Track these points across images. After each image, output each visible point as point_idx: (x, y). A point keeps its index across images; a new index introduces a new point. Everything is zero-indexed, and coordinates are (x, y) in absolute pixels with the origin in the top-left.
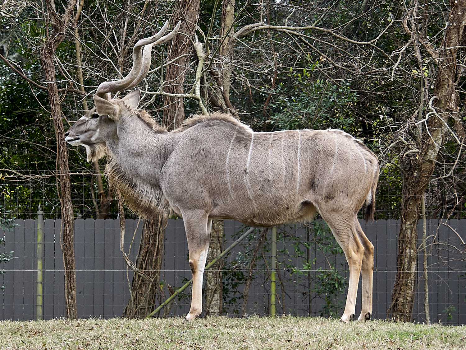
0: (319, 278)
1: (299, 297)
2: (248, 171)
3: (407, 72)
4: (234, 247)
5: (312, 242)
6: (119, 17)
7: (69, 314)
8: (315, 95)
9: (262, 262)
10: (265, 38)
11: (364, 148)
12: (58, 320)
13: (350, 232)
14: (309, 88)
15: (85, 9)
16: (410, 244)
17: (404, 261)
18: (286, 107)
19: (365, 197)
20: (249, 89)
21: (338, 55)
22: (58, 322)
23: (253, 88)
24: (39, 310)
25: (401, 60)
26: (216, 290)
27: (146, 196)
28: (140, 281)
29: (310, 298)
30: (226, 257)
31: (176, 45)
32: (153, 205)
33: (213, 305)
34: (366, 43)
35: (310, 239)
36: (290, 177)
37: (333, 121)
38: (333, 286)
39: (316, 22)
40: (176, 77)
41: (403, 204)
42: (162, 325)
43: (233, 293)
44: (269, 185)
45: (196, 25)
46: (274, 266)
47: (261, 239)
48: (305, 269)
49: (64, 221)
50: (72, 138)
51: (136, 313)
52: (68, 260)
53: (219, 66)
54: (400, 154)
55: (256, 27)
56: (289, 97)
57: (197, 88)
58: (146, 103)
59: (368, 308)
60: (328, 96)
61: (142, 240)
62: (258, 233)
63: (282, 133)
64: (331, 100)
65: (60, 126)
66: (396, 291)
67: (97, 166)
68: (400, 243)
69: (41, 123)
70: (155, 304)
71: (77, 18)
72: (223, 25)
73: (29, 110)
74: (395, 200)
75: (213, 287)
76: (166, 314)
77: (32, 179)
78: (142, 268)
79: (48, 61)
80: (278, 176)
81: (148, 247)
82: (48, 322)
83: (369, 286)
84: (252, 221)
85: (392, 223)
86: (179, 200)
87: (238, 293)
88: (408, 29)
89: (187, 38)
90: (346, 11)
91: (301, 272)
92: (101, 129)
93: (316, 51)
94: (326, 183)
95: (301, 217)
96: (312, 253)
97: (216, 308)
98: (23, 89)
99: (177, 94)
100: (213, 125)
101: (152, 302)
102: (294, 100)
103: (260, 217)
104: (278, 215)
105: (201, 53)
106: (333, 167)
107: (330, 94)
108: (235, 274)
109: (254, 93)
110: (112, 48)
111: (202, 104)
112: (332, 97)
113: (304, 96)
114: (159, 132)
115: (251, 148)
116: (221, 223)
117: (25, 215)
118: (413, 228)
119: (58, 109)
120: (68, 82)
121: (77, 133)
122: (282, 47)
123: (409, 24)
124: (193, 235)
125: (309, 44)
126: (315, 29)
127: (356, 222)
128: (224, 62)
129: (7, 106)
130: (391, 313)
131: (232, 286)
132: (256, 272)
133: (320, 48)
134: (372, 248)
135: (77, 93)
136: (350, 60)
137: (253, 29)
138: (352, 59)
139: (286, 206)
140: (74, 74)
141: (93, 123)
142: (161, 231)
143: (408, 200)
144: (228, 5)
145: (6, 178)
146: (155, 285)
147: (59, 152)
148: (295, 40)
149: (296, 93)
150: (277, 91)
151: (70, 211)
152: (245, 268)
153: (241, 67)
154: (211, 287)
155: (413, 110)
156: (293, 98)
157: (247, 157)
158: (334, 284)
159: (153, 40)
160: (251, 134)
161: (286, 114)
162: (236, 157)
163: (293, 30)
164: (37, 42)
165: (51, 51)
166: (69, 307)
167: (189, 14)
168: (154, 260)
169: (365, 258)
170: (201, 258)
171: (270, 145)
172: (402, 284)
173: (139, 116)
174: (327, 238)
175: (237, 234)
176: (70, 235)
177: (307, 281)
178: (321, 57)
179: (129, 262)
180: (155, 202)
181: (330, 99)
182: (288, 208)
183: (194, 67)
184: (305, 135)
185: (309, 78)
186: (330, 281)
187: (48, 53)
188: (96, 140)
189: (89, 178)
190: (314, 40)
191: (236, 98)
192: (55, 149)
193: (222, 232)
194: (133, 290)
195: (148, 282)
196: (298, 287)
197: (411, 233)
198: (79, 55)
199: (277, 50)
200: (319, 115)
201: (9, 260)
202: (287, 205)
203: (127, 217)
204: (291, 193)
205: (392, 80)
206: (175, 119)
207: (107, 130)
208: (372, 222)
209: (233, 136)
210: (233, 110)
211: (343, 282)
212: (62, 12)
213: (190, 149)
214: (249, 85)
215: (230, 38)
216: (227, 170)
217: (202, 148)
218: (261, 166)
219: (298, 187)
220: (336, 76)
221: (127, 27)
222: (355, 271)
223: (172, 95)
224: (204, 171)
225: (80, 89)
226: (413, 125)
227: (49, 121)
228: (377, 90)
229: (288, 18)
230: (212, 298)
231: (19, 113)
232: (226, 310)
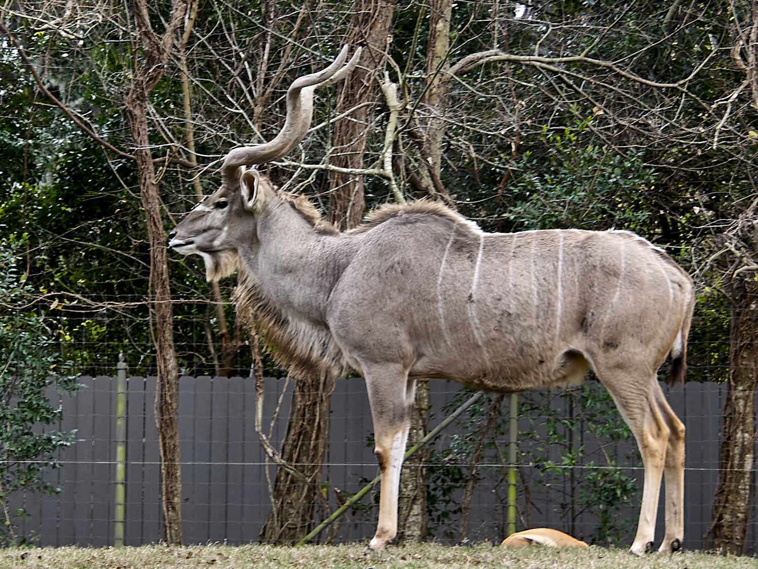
0: (589, 479)
1: (555, 512)
2: (474, 298)
3: (739, 134)
4: (446, 426)
5: (577, 420)
6: (256, 40)
7: (168, 536)
8: (584, 173)
9: (492, 452)
10: (502, 76)
11: (670, 263)
12: (156, 546)
13: (645, 403)
14: (575, 160)
15: (198, 24)
16: (744, 422)
17: (733, 452)
18: (536, 191)
19: (670, 345)
20: (473, 161)
21: (623, 105)
22: (155, 550)
23: (481, 160)
24: (119, 529)
25: (730, 114)
26: (415, 499)
27: (303, 340)
28: (288, 483)
29: (573, 513)
30: (433, 444)
31: (352, 88)
32: (316, 354)
33: (410, 522)
34: (671, 85)
35: (575, 414)
36: (545, 309)
37: (614, 216)
38: (612, 493)
39: (587, 50)
40: (351, 140)
41: (731, 356)
42: (330, 556)
43: (444, 504)
44: (509, 322)
45: (386, 53)
46: (513, 458)
47: (492, 414)
48: (565, 465)
49: (162, 379)
50: (181, 242)
51: (281, 535)
52: (167, 445)
53: (423, 121)
54: (728, 272)
55: (487, 56)
56: (541, 175)
57: (386, 160)
58: (301, 184)
59: (676, 531)
60: (607, 174)
61: (292, 414)
62: (487, 403)
63: (532, 234)
64: (611, 181)
65: (156, 221)
66: (719, 502)
67: (217, 289)
68: (725, 422)
69: (123, 216)
70: (313, 521)
71: (185, 41)
72: (430, 54)
73: (104, 193)
74: (717, 350)
75: (411, 493)
76: (331, 539)
77: (108, 310)
78: (292, 461)
79: (137, 112)
80: (524, 306)
81: (302, 425)
82: (138, 549)
83: (677, 495)
84: (482, 382)
85: (711, 388)
86: (358, 347)
87: (451, 504)
88: (742, 63)
89: (370, 75)
90: (637, 31)
91: (559, 468)
92: (230, 228)
93: (587, 99)
94: (606, 320)
95: (564, 378)
96: (577, 438)
97: (415, 528)
98: (93, 159)
99: (353, 170)
100: (416, 222)
101: (308, 518)
102: (549, 181)
103: (494, 376)
104: (525, 373)
105: (393, 101)
106: (618, 293)
107: (610, 170)
108: (448, 471)
109: (481, 167)
110: (242, 91)
111: (395, 186)
112: (613, 176)
113: (565, 174)
114: (324, 232)
115: (479, 259)
116: (425, 386)
117: (93, 369)
118: (748, 396)
119: (153, 192)
120: (169, 147)
121: (190, 233)
122: (529, 92)
123: (743, 54)
124: (382, 406)
125: (574, 86)
126: (586, 61)
127: (654, 386)
128: (432, 116)
129: (67, 188)
130: (710, 540)
131: (441, 492)
132: (483, 468)
133: (594, 93)
134: (682, 431)
135: (184, 166)
136: (644, 114)
137: (481, 61)
138: (647, 112)
139: (539, 358)
140: (180, 135)
141: (218, 216)
142: (324, 398)
143: (741, 350)
144: (440, 21)
145: (64, 307)
146: (313, 489)
147: (155, 266)
148: (552, 79)
149: (552, 169)
150: (521, 165)
151: (172, 363)
152: (465, 461)
153: (461, 124)
154: (407, 493)
155: (749, 198)
156: (547, 176)
157: (473, 275)
158: (614, 490)
159: (322, 77)
160: (479, 236)
161: (536, 204)
162: (453, 274)
163: (549, 63)
164: (118, 80)
165: (142, 95)
166: (168, 525)
167: (373, 35)
168: (311, 447)
169: (670, 447)
170: (396, 444)
171: (512, 254)
172: (729, 491)
173: (293, 205)
174: (603, 412)
175: (451, 405)
176: (171, 404)
177: (569, 485)
178: (595, 109)
179: (269, 450)
180: (318, 351)
181: (610, 178)
182: (541, 362)
183: (382, 123)
184: (571, 239)
185: (574, 143)
186: (608, 485)
187: (138, 98)
188: (222, 244)
189: (202, 308)
190: (582, 80)
191: (451, 175)
192: (146, 259)
193: (426, 400)
194: (276, 497)
195: (301, 484)
196: (553, 495)
197: (745, 406)
198: (187, 102)
199: (520, 96)
200: (591, 206)
201: (68, 444)
202: (540, 355)
203: (266, 374)
204: (547, 335)
205: (714, 148)
206: (349, 211)
207: (241, 228)
208: (680, 386)
209: (448, 240)
210: (447, 197)
211: (629, 486)
212: (161, 30)
213: (376, 262)
214: (474, 155)
215: (442, 75)
216: (440, 297)
217: (396, 259)
218: (496, 290)
219: (558, 326)
220: (620, 141)
221: (269, 57)
222: (655, 469)
223: (345, 170)
224: (400, 299)
225: (189, 158)
226: (750, 223)
227: (138, 212)
228: (689, 164)
229: (539, 42)
230: (409, 512)
231: (86, 198)
232: (433, 532)
